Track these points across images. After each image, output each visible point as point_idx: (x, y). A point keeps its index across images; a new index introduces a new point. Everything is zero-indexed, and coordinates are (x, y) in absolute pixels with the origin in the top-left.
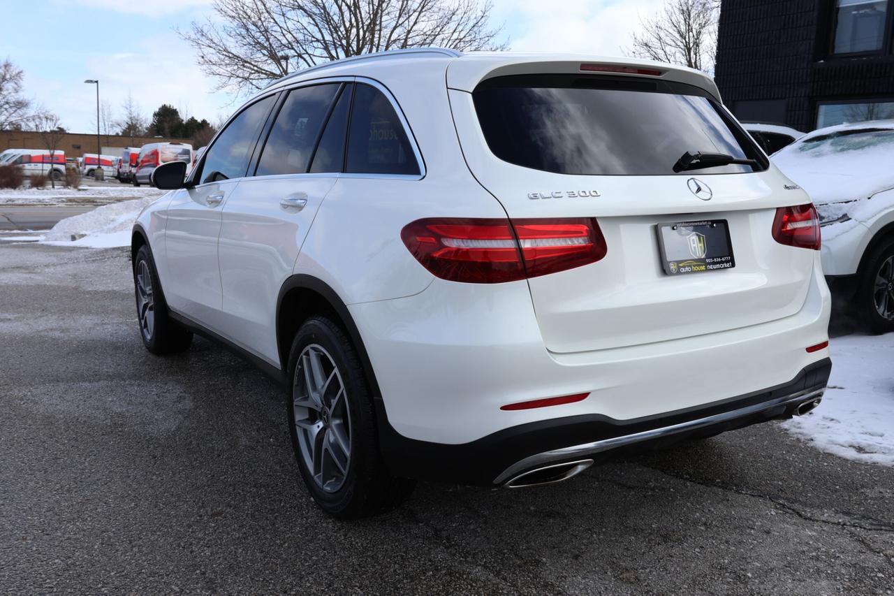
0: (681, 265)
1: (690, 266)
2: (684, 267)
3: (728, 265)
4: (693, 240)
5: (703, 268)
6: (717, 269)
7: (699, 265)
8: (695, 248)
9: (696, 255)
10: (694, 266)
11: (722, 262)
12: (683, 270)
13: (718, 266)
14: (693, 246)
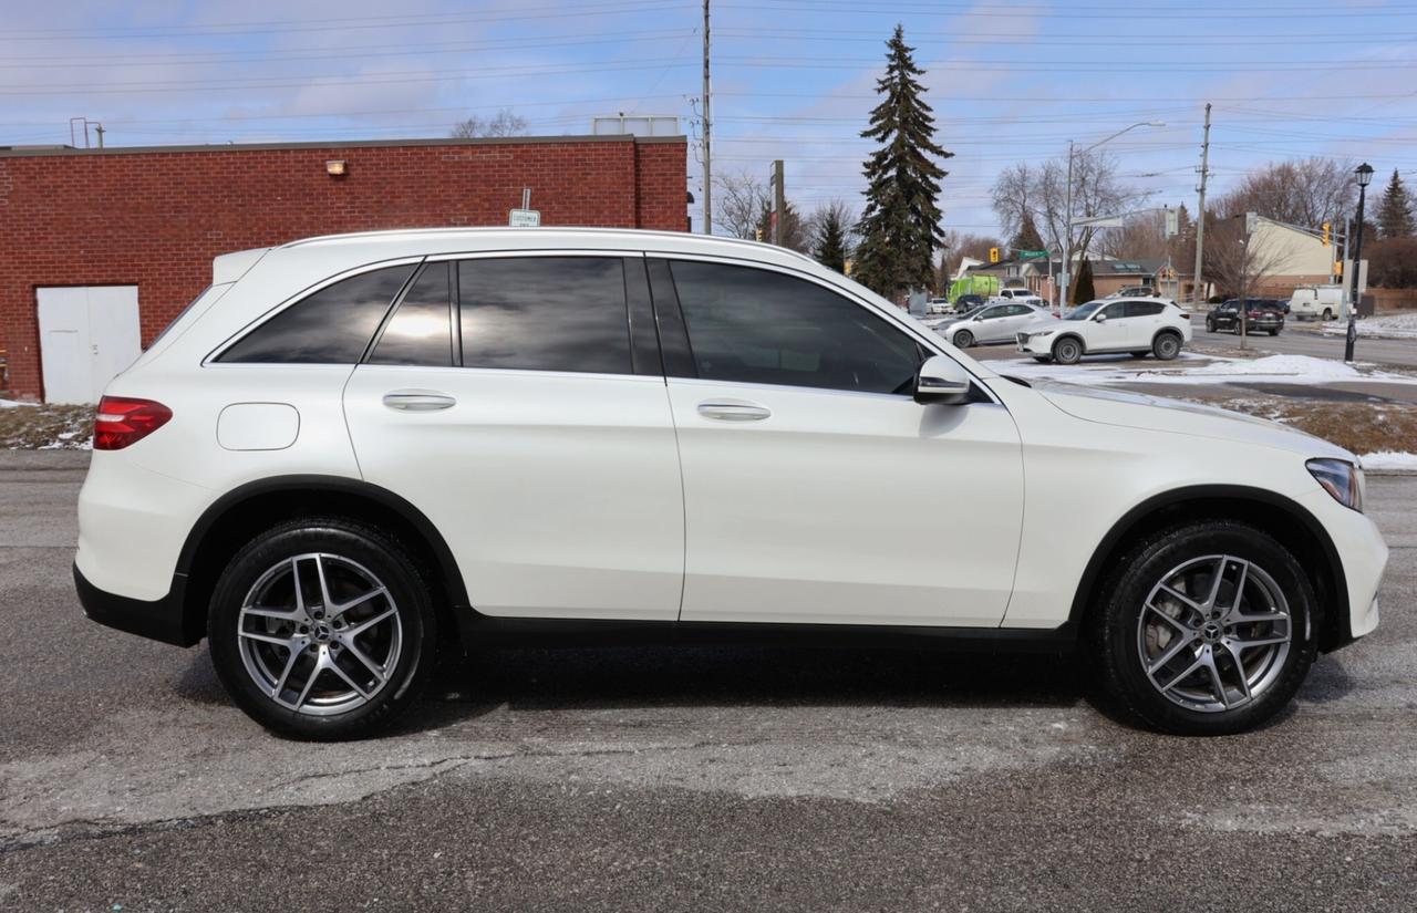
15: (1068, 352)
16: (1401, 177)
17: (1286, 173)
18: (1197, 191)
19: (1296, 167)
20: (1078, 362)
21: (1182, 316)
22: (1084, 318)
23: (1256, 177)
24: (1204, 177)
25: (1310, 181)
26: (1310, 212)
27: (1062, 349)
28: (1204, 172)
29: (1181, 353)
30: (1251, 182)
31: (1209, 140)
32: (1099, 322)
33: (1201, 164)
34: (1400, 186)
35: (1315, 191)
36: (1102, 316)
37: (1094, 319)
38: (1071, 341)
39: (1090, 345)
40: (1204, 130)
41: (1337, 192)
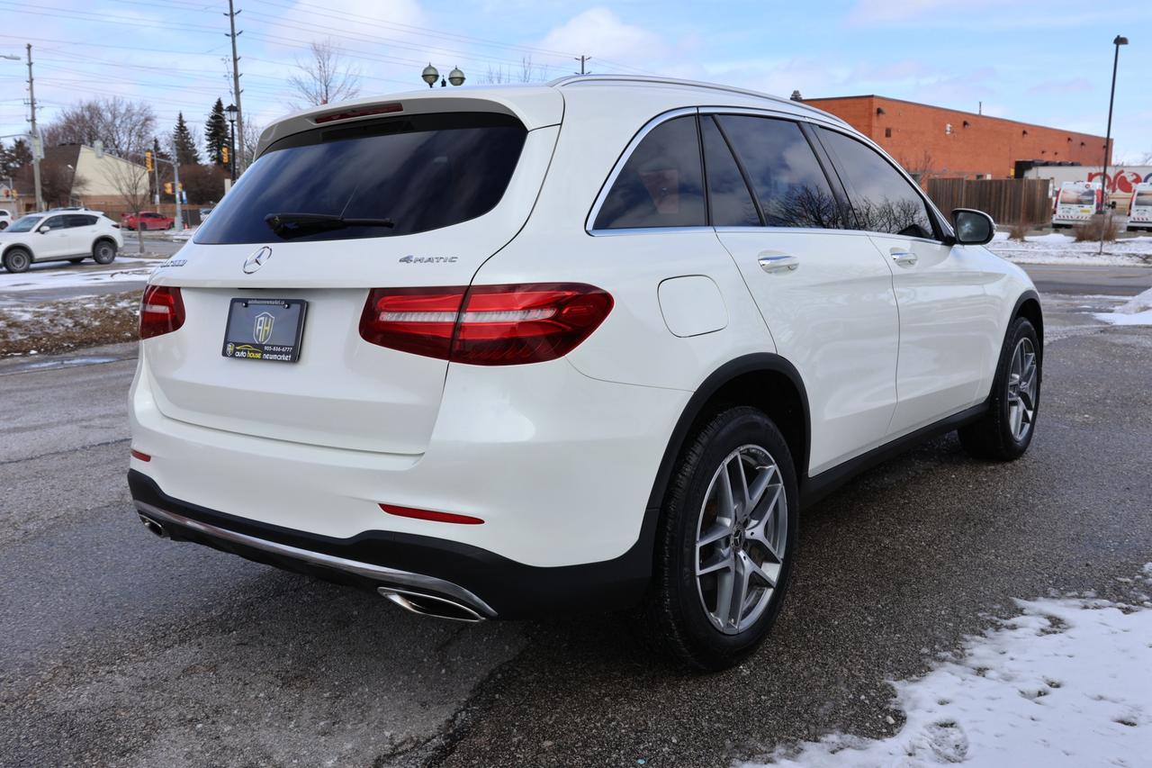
0: (238, 348)
1: (246, 351)
2: (240, 351)
3: (286, 358)
4: (261, 321)
5: (258, 356)
6: (273, 360)
7: (255, 352)
8: (259, 330)
9: (258, 340)
10: (251, 352)
11: (281, 353)
12: (238, 354)
13: (275, 357)
14: (258, 327)
15: (18, 261)
16: (184, 118)
17: (94, 110)
18: (28, 121)
19: (102, 105)
20: (27, 270)
21: (114, 226)
22: (28, 230)
23: (69, 111)
24: (33, 108)
25: (114, 117)
26: (116, 142)
27: (12, 259)
28: (32, 104)
29: (116, 258)
30: (65, 115)
31: (34, 76)
32: (43, 233)
33: (29, 97)
34: (185, 125)
35: (120, 126)
36: (45, 228)
37: (38, 230)
38: (19, 252)
39: (38, 254)
40: (28, 67)
41: (137, 127)
